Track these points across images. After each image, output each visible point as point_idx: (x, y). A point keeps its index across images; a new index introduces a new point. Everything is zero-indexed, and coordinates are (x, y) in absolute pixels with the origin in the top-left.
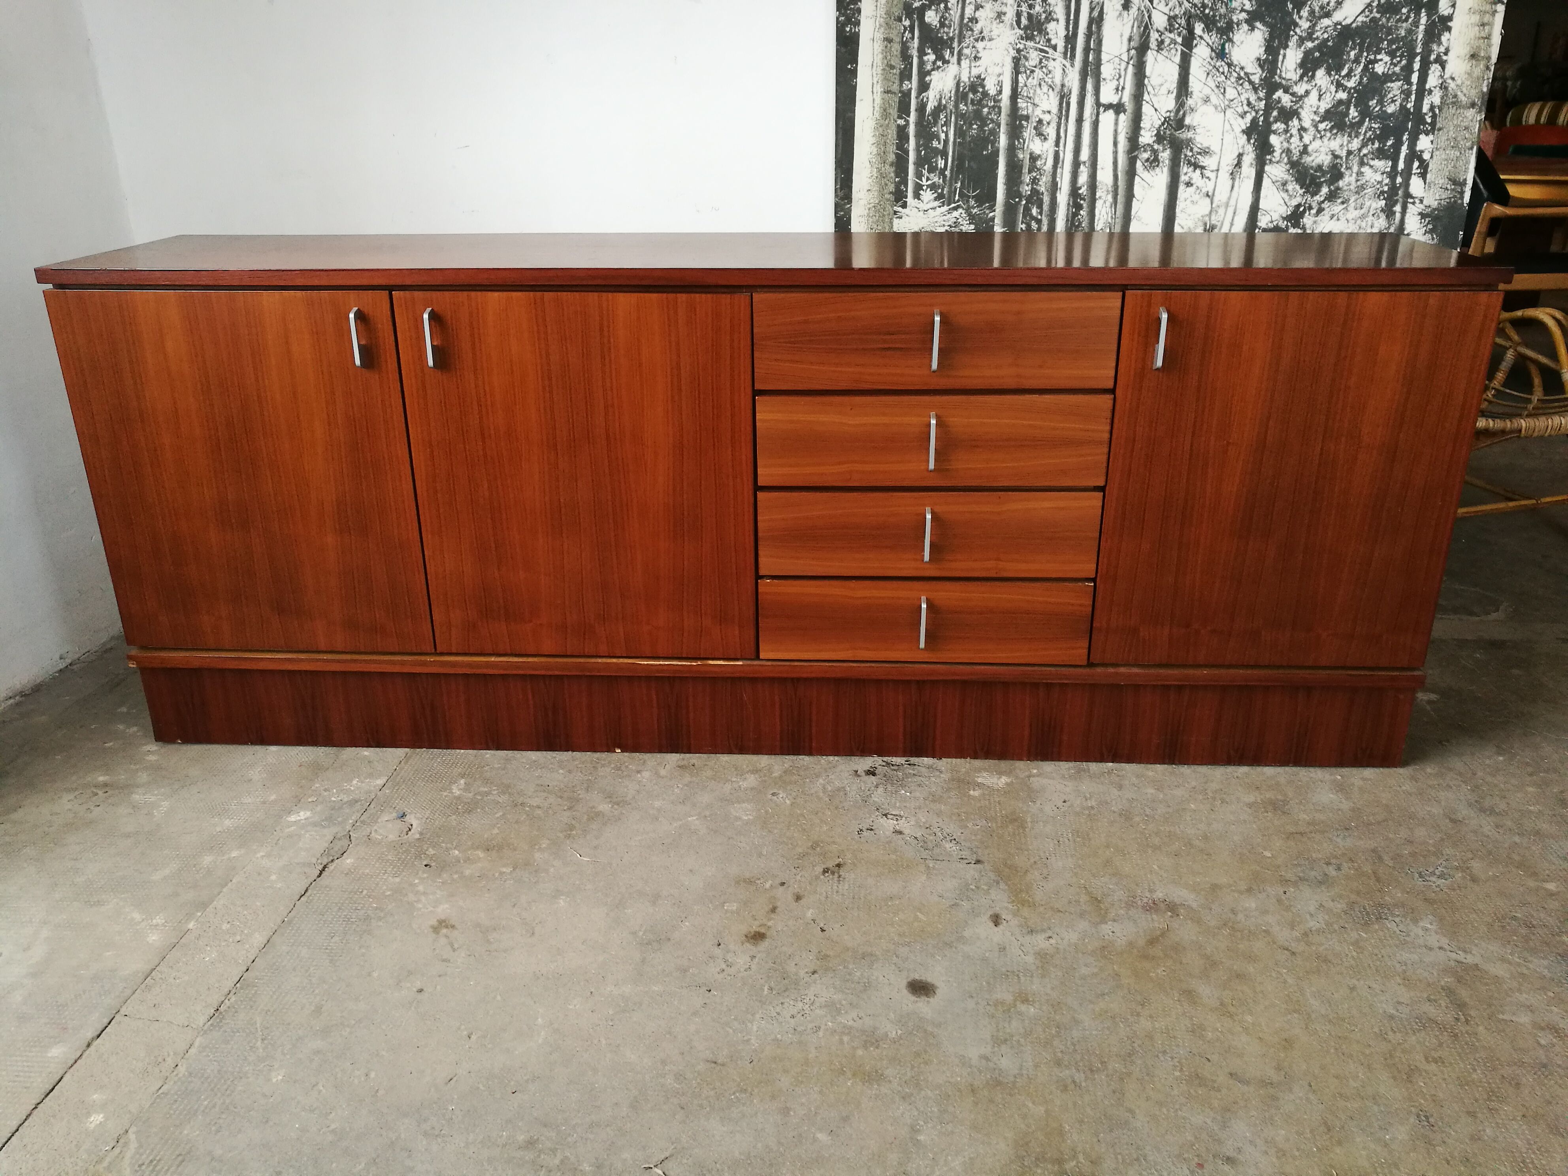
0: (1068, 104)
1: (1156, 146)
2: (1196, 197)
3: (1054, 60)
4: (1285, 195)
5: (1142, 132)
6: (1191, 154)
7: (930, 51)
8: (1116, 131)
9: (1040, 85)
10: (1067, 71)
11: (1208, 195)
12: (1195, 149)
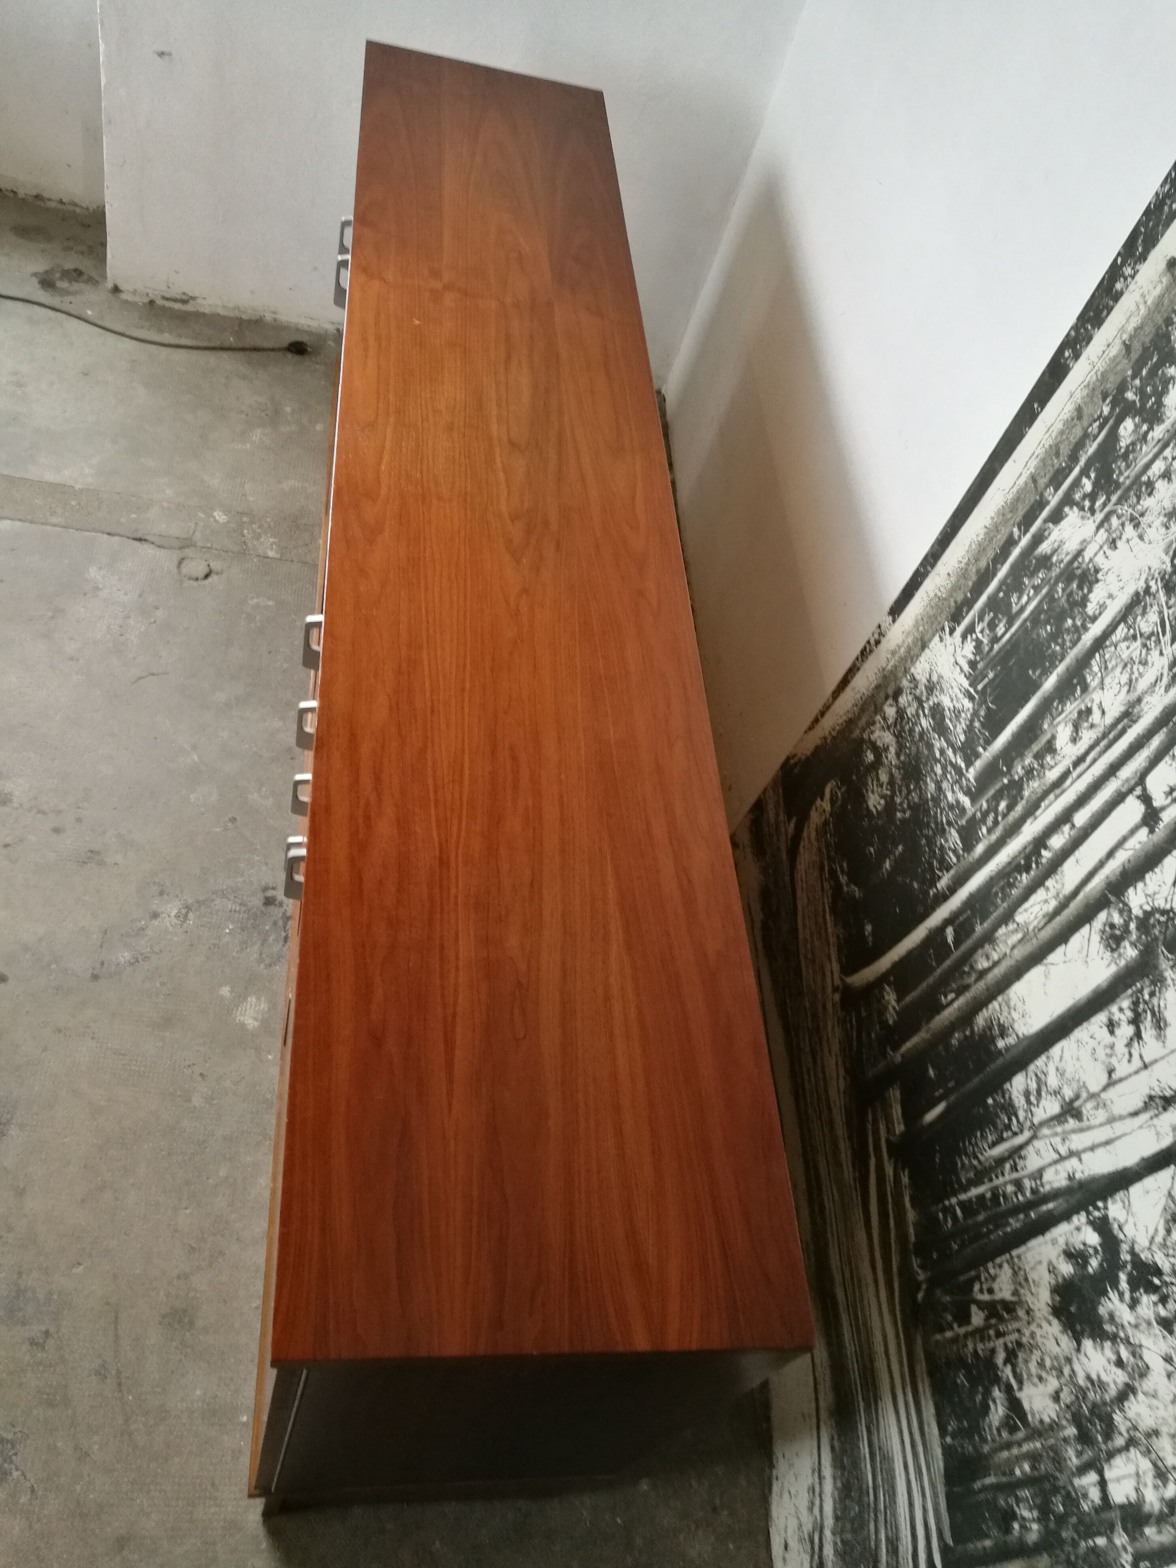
0: (1123, 732)
1: (1133, 926)
2: (1101, 1053)
3: (1161, 654)
4: (1162, 1232)
5: (1140, 885)
6: (1147, 997)
7: (1093, 475)
8: (1124, 840)
9: (1125, 665)
10: (1157, 688)
11: (1111, 1072)
12: (1155, 1001)
